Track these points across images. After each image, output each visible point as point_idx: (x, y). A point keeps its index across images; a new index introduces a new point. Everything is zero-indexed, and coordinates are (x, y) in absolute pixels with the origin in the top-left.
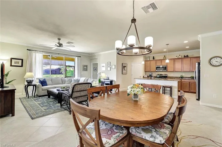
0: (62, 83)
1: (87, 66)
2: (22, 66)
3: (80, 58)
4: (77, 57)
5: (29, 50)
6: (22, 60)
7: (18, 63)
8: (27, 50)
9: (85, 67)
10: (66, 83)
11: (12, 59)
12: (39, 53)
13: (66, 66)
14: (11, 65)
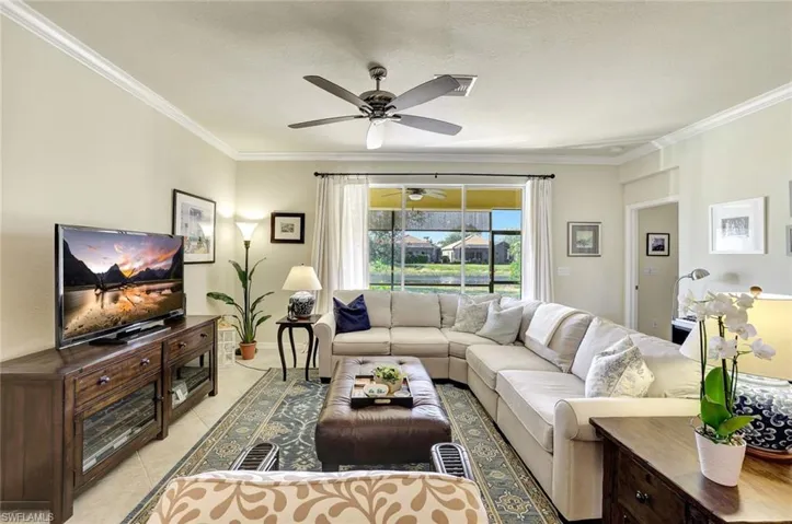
0: (442, 324)
1: (594, 228)
2: (301, 241)
3: (549, 182)
4: (529, 183)
5: (323, 175)
6: (302, 216)
7: (292, 230)
8: (316, 174)
9: (587, 236)
10: (457, 325)
11: (274, 216)
12: (353, 182)
13: (494, 233)
14: (273, 240)
